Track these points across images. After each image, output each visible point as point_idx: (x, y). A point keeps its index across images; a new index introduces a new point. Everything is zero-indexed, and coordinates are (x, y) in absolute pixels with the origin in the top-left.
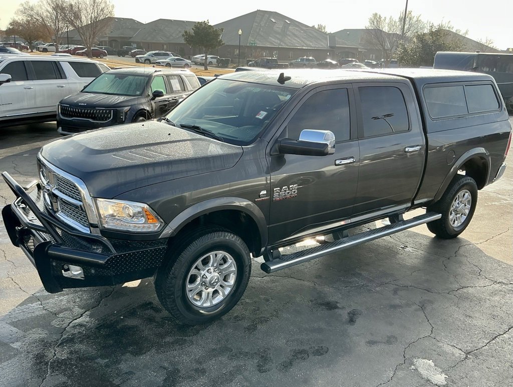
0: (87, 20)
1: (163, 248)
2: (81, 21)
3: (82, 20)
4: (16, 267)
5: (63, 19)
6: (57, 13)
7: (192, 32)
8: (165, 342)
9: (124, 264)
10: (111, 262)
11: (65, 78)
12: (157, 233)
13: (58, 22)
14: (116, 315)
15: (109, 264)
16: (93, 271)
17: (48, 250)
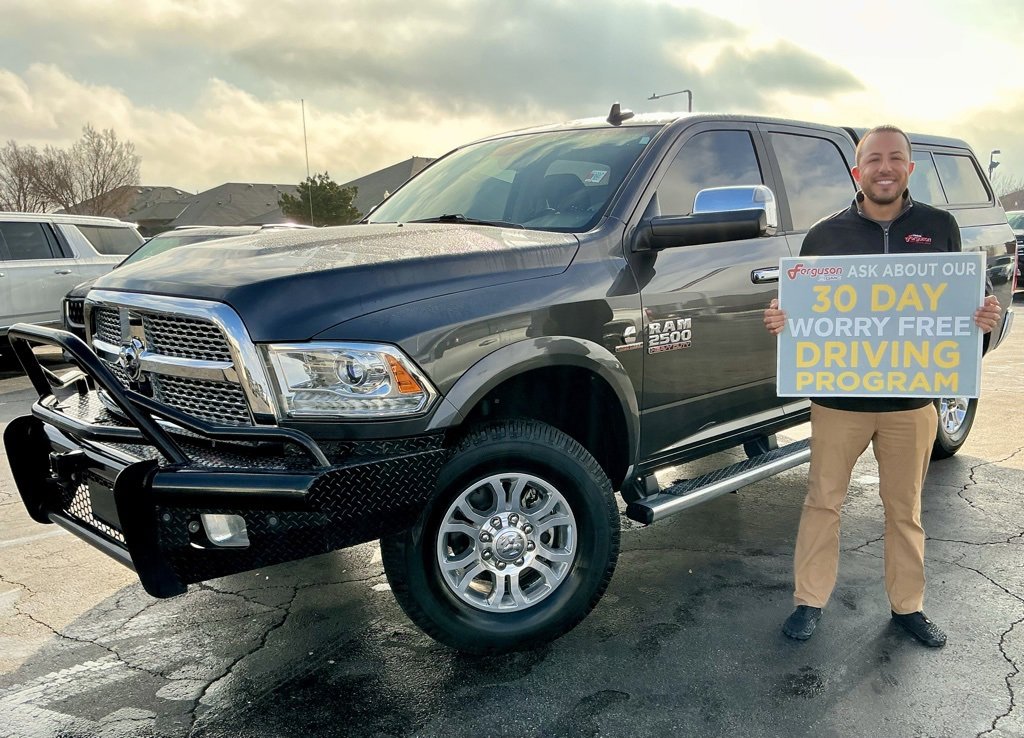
0: (84, 191)
1: (437, 454)
2: (71, 192)
3: (75, 191)
4: (32, 594)
5: (36, 189)
6: (21, 180)
7: (298, 196)
8: (460, 699)
9: (353, 493)
10: (323, 488)
11: (71, 255)
12: (424, 418)
13: (25, 195)
14: (316, 659)
15: (317, 495)
16: (273, 521)
17: (150, 483)
